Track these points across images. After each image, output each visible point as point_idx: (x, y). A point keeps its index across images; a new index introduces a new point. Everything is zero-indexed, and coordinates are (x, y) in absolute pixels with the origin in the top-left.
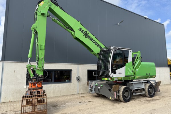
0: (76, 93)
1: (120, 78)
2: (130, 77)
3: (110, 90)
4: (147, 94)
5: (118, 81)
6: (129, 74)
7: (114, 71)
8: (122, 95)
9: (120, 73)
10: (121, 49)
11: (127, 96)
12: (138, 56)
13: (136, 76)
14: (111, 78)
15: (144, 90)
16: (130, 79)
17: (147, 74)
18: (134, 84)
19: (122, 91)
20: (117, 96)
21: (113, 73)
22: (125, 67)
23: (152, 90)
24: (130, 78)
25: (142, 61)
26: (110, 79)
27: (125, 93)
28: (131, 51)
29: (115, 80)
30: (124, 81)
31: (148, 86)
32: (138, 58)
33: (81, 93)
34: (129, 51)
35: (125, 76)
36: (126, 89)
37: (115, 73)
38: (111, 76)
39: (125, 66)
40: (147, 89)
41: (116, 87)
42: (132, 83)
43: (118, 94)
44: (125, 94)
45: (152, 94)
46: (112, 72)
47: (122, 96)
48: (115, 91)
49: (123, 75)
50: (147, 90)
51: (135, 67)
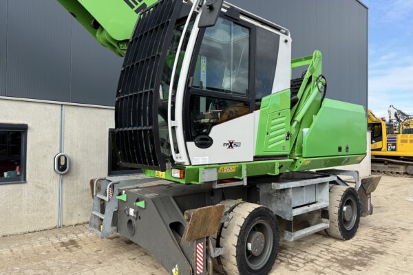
0: (54, 225)
1: (232, 169)
2: (277, 162)
3: (176, 228)
4: (336, 230)
5: (220, 181)
6: (272, 149)
7: (198, 134)
8: (234, 251)
9: (231, 145)
10: (242, 17)
11: (256, 252)
12: (313, 71)
13: (300, 156)
14: (180, 167)
15: (324, 213)
16: (277, 172)
17: (340, 149)
18: (290, 193)
19: (237, 231)
20: (210, 262)
21: (191, 145)
22: (257, 113)
23: (350, 210)
24: (277, 166)
25: (324, 93)
26: (176, 174)
27: (249, 241)
28: (289, 38)
29: (201, 181)
30: (249, 179)
31: (340, 198)
32: (313, 79)
33: (74, 222)
34: (283, 37)
35: (256, 158)
36: (258, 221)
37: (205, 143)
38: (180, 158)
39: (258, 108)
40: (337, 210)
41: (205, 220)
42: (284, 190)
43: (215, 253)
44: (250, 245)
45: (349, 228)
46: (188, 138)
47: (234, 260)
48: (199, 240)
49: (245, 154)
50: (334, 212)
51: (298, 118)
